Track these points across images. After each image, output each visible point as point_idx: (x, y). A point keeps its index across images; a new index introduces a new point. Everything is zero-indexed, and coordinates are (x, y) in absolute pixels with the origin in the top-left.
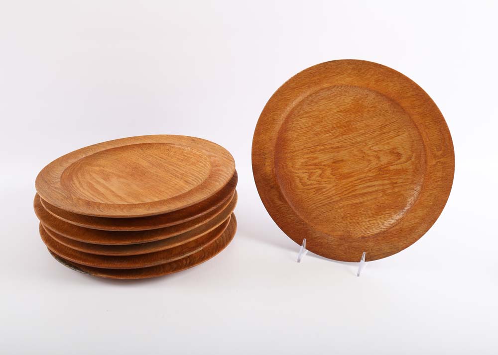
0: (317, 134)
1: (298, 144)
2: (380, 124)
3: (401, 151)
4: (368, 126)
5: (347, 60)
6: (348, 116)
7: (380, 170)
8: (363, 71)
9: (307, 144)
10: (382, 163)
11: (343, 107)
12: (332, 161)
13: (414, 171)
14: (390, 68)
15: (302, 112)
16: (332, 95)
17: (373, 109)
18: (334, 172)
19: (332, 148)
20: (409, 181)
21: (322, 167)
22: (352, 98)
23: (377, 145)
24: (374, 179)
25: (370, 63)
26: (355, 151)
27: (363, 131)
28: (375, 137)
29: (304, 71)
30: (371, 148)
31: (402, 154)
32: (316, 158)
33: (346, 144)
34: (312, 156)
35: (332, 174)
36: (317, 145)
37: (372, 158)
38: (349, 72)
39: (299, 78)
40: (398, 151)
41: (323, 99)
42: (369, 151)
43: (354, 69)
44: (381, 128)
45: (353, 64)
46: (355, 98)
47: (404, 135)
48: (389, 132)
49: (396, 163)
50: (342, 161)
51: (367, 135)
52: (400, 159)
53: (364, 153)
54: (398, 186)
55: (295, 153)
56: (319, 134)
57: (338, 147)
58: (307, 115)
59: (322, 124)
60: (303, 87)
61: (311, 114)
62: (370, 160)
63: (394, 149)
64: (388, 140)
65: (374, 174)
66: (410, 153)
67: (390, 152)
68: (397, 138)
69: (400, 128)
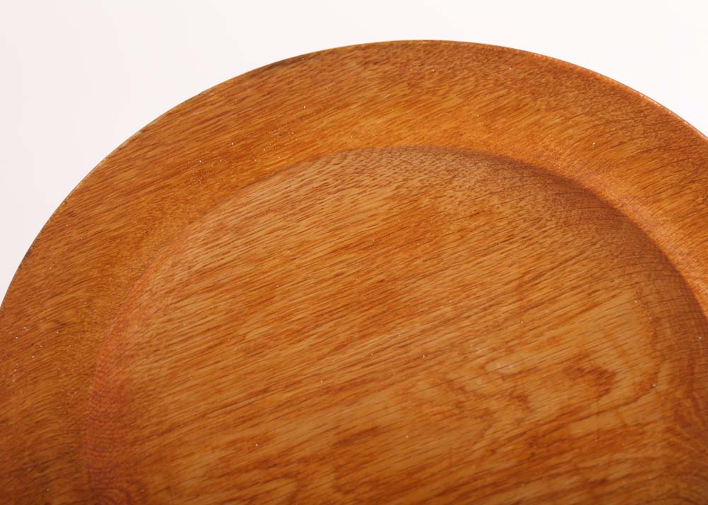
0: (257, 350)
1: (184, 397)
2: (514, 272)
3: (608, 359)
4: (466, 287)
5: (358, 47)
6: (380, 261)
7: (533, 441)
8: (428, 84)
9: (219, 392)
10: (538, 416)
11: (352, 231)
12: (332, 438)
13: (668, 430)
14: (546, 60)
15: (181, 275)
16: (302, 191)
17: (481, 220)
18: (343, 481)
19: (328, 390)
20: (654, 466)
21: (294, 468)
22: (388, 191)
23: (510, 351)
24: (513, 481)
25: (457, 48)
26: (422, 385)
27: (447, 310)
28: (498, 326)
29: (170, 115)
30: (489, 368)
31: (614, 374)
32: (265, 440)
33: (381, 366)
34: (248, 433)
35: (338, 489)
36: (265, 391)
37: (494, 405)
38: (369, 94)
39: (155, 146)
40: (599, 362)
41: (268, 212)
42: (479, 381)
43: (388, 81)
44: (520, 286)
45: (388, 60)
46: (403, 191)
47: (616, 301)
48: (553, 300)
49: (594, 407)
50: (374, 431)
51: (467, 322)
52: (607, 391)
53: (462, 389)
54: (610, 493)
55: (172, 437)
56: (264, 346)
57: (353, 384)
58: (207, 282)
59: (272, 308)
60: (172, 181)
61: (222, 276)
62: (487, 413)
63: (584, 356)
64: (551, 328)
65: (513, 462)
66: (647, 365)
67: (567, 371)
68: (594, 313)
69: (598, 279)
